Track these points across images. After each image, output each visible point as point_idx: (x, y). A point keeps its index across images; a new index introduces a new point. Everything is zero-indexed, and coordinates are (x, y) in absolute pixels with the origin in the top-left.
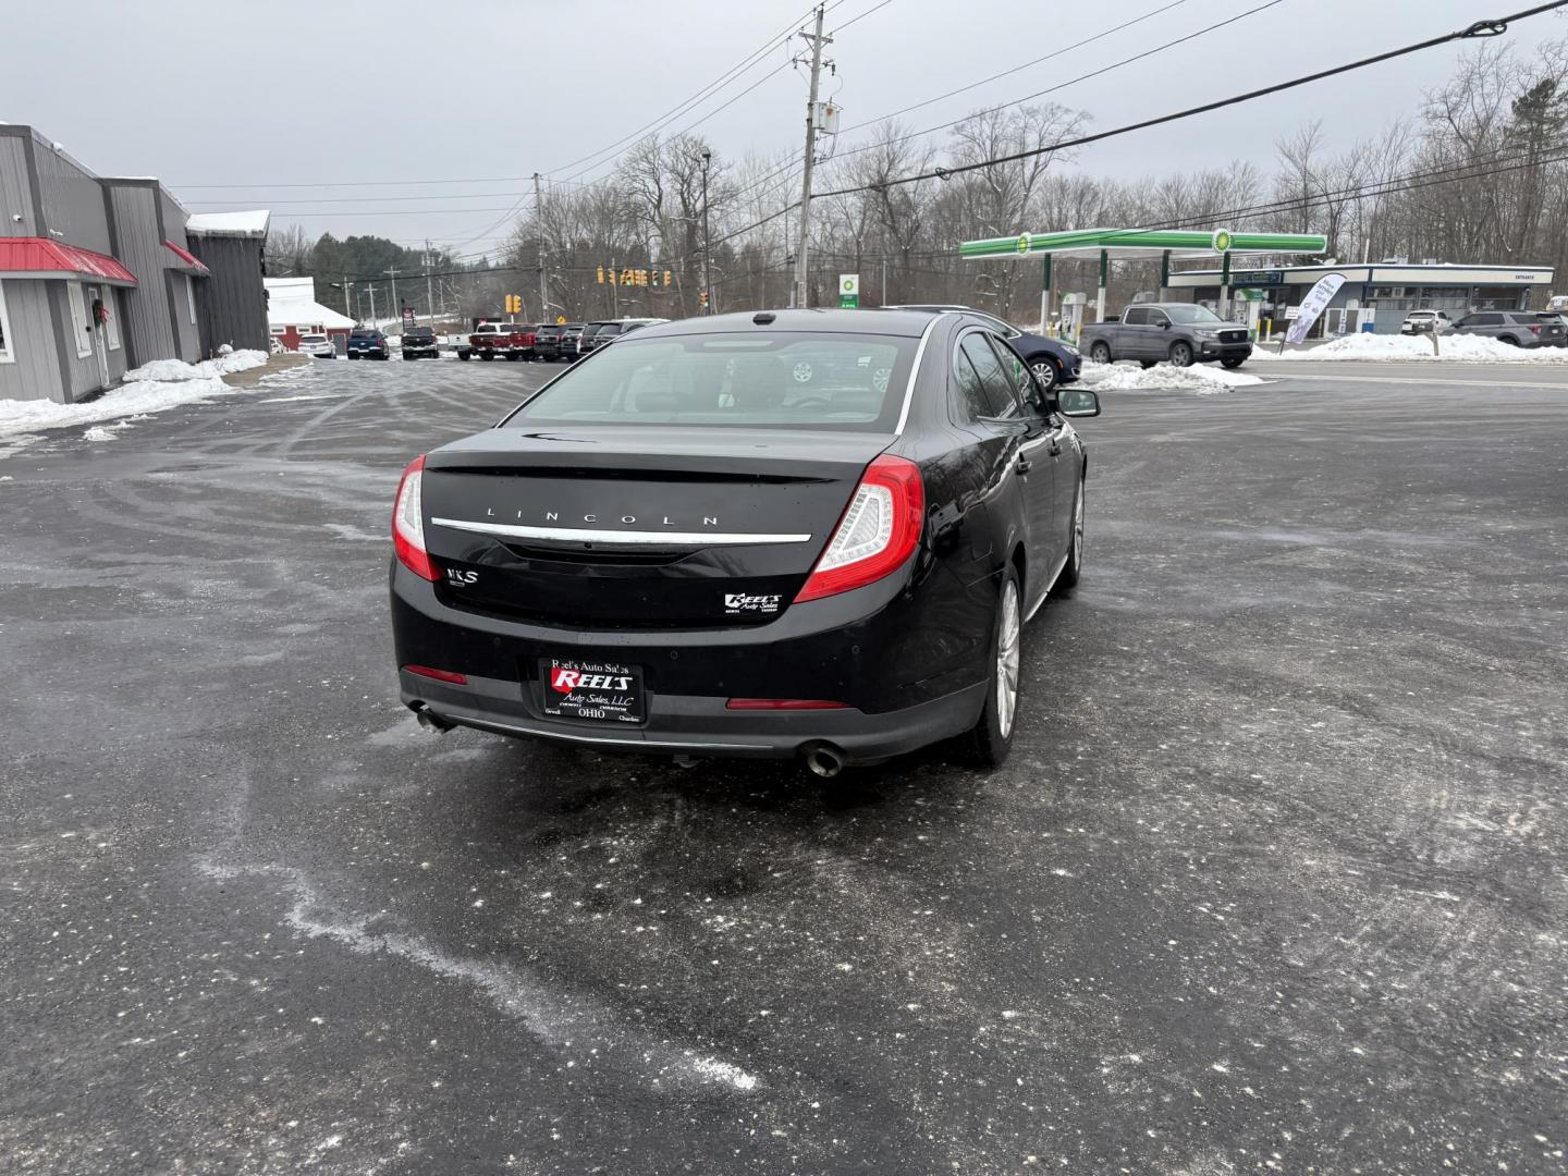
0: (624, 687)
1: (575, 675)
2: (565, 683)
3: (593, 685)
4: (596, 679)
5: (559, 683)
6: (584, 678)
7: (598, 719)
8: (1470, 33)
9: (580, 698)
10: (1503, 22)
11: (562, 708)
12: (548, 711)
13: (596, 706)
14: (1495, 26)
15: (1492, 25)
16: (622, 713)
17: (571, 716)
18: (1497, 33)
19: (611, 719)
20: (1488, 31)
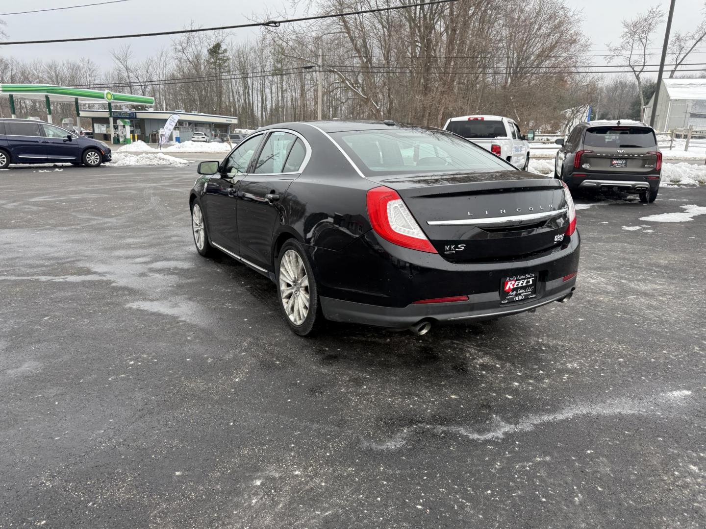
0: (531, 283)
1: (513, 282)
2: (509, 287)
3: (520, 285)
4: (521, 282)
5: (507, 288)
6: (517, 283)
7: (521, 300)
8: (267, 24)
9: (514, 293)
10: (279, 22)
11: (508, 299)
12: (503, 302)
13: (520, 294)
14: (276, 23)
15: (275, 23)
16: (530, 295)
17: (512, 301)
18: (276, 26)
19: (526, 298)
20: (273, 25)
